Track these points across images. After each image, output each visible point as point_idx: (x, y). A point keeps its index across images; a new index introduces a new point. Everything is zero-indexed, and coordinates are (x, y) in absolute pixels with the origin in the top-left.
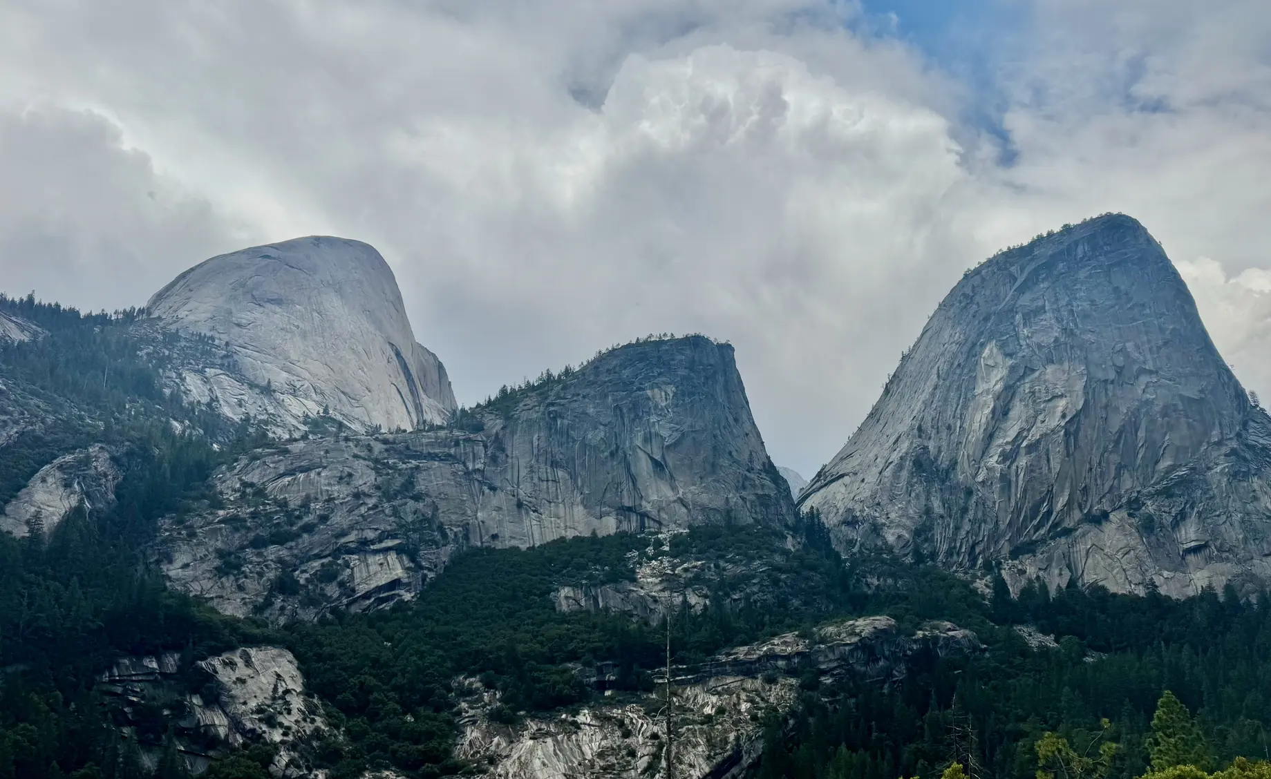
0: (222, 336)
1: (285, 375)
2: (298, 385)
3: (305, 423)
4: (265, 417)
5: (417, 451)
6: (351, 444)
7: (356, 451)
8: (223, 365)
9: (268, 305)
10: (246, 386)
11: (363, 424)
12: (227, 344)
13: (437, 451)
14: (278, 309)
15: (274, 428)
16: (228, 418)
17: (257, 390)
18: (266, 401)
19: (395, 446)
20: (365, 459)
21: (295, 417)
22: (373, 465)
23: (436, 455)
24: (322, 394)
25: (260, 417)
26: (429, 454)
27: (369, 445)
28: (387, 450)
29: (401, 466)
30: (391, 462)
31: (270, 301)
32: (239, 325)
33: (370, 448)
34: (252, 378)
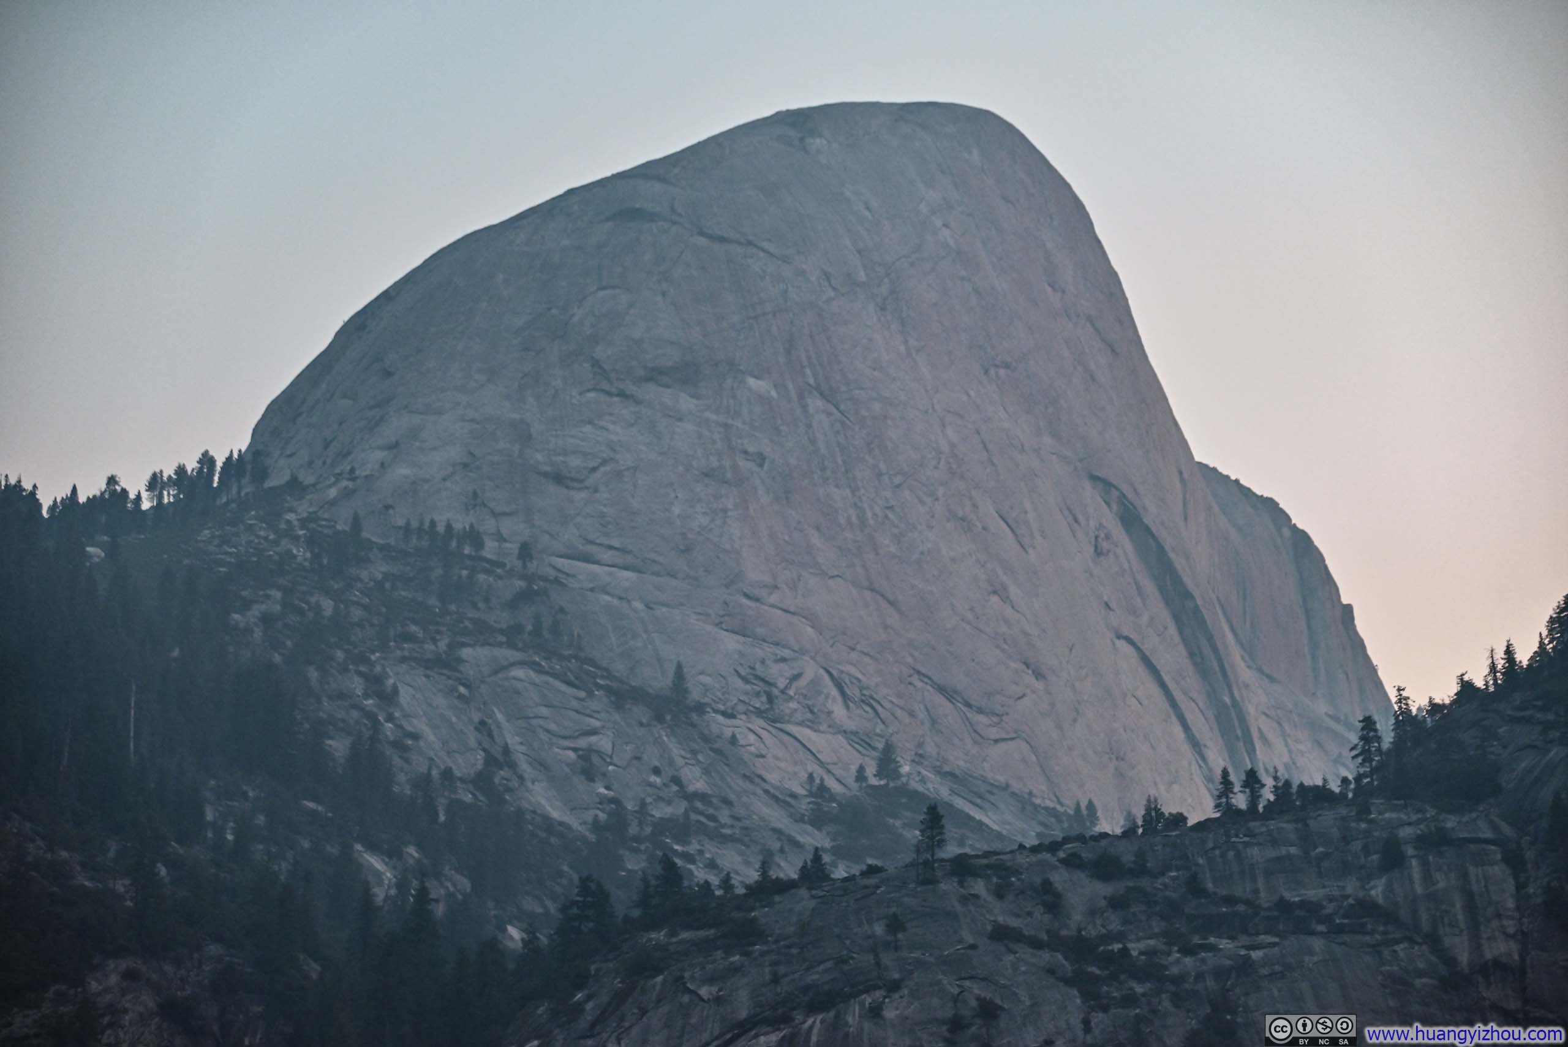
0: (508, 526)
1: (732, 643)
2: (779, 674)
3: (818, 820)
4: (678, 809)
5: (1230, 900)
6: (979, 887)
7: (1001, 914)
8: (518, 629)
9: (650, 392)
10: (600, 701)
11: (1025, 804)
12: (526, 552)
13: (1313, 894)
14: (686, 403)
15: (711, 850)
16: (550, 826)
17: (641, 713)
18: (676, 751)
19: (1144, 882)
20: (1036, 944)
21: (782, 799)
22: (1068, 967)
23: (1312, 908)
24: (868, 701)
25: (660, 812)
26: (1284, 906)
27: (1047, 885)
28: (1116, 903)
29: (1178, 963)
30: (1135, 948)
31: (655, 375)
32: (558, 478)
33: (1053, 902)
34: (620, 668)
